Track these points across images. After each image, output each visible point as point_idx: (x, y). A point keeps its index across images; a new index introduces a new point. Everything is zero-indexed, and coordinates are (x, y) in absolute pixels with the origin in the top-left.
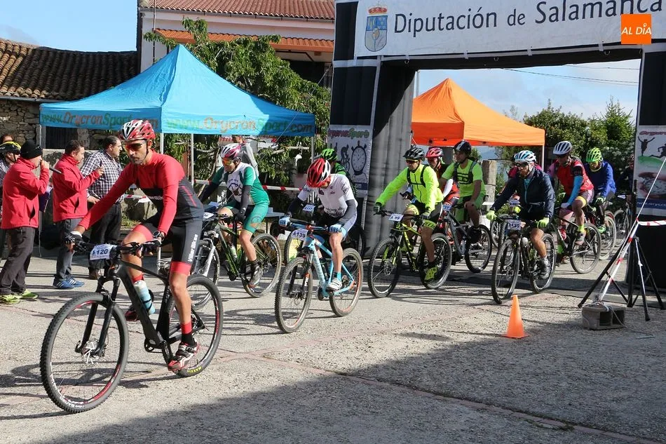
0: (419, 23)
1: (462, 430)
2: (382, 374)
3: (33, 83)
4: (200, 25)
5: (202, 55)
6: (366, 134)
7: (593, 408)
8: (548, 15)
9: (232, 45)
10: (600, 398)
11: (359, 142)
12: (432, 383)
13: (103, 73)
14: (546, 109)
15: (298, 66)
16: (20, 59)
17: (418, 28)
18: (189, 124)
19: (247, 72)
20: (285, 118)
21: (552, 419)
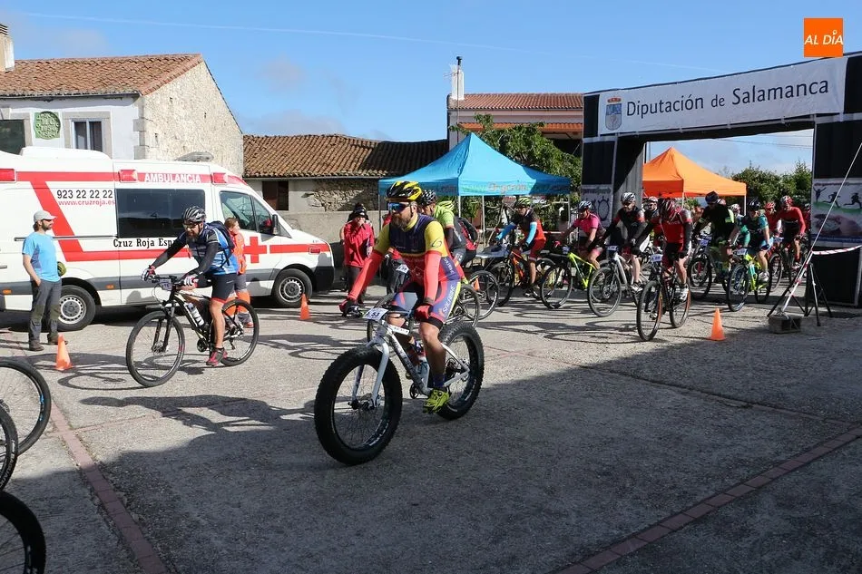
0: (645, 107)
1: (669, 408)
2: (614, 368)
3: (378, 166)
4: (488, 118)
5: (489, 139)
6: (609, 191)
7: (769, 391)
8: (742, 98)
9: (510, 131)
10: (776, 384)
11: (603, 197)
12: (650, 374)
13: (424, 155)
14: (748, 168)
15: (559, 143)
16: (370, 151)
17: (644, 111)
18: (478, 189)
19: (522, 149)
20: (548, 181)
21: (737, 400)
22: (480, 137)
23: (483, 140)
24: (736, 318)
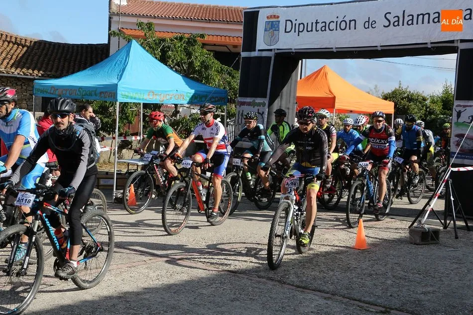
0: (301, 26)
1: (312, 312)
3: (33, 66)
5: (150, 47)
6: (264, 104)
7: (407, 299)
8: (392, 21)
9: (172, 40)
10: (413, 291)
11: (258, 110)
12: (295, 280)
13: (83, 58)
14: (398, 87)
16: (25, 49)
17: (301, 30)
18: (137, 96)
19: (182, 59)
20: (207, 92)
21: (376, 305)
22: (141, 45)
23: (144, 48)
24: (380, 228)
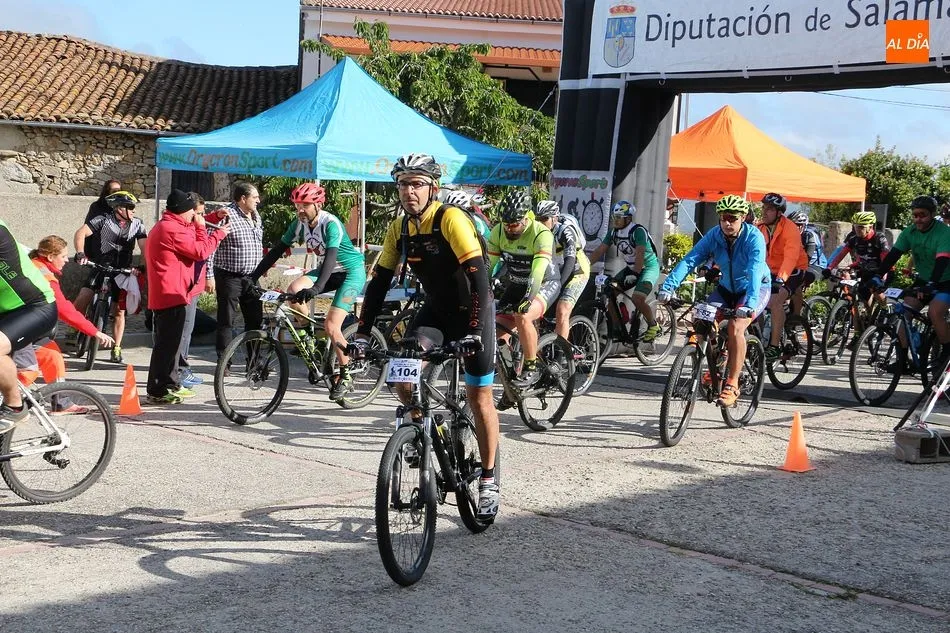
0: (679, 27)
1: (699, 595)
2: (600, 516)
3: (155, 110)
4: (379, 30)
5: (381, 72)
6: (604, 184)
7: (891, 571)
8: (863, 16)
9: (422, 58)
10: (903, 557)
11: (593, 194)
12: (666, 530)
13: (251, 94)
14: (873, 149)
15: (515, 88)
16: (141, 77)
17: (678, 35)
18: (355, 168)
19: (442, 95)
20: (490, 160)
21: (828, 584)
22: (363, 67)
23: (369, 73)
24: (835, 431)
